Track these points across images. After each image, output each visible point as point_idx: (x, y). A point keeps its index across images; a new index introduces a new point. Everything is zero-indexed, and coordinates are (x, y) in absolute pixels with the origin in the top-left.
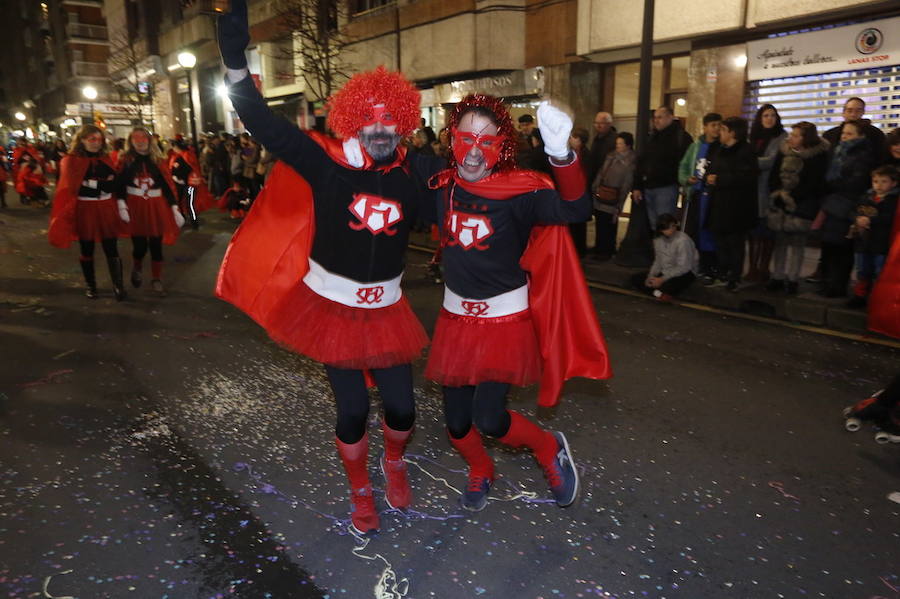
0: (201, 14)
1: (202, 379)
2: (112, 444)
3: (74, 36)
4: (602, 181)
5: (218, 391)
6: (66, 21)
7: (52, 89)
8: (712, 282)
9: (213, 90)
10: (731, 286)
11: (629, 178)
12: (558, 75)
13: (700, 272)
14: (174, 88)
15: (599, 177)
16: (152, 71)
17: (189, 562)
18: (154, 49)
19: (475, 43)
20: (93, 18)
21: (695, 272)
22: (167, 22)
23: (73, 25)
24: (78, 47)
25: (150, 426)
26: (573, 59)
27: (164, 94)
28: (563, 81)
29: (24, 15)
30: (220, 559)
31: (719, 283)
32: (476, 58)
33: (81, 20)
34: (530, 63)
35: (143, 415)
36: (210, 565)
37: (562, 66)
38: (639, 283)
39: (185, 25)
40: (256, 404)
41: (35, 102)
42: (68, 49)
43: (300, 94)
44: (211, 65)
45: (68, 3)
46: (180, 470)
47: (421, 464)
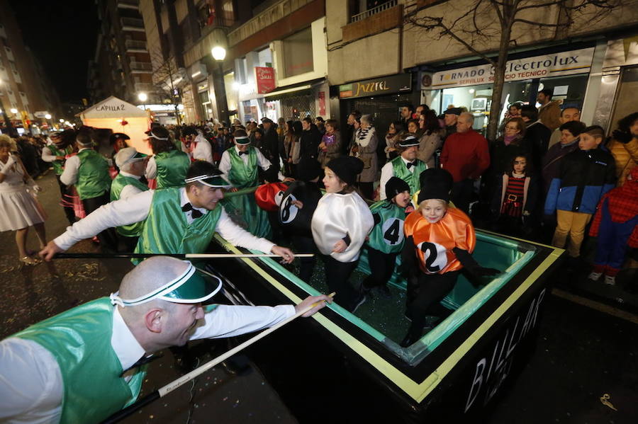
0: (216, 28)
3: (134, 69)
6: (130, 61)
14: (195, 89)
16: (180, 80)
18: (181, 64)
23: (133, 63)
24: (137, 75)
27: (189, 95)
29: (111, 64)
33: (137, 60)
39: (204, 41)
42: (132, 77)
43: (323, 79)
45: (129, 51)
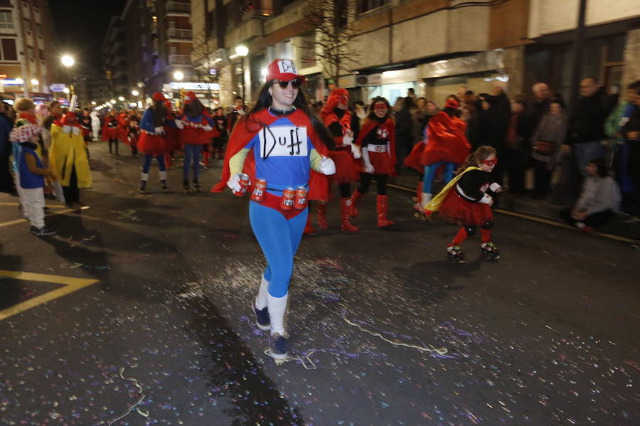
0: (254, 18)
1: (228, 264)
2: (167, 299)
3: (171, 37)
4: (540, 136)
5: (237, 272)
6: (167, 27)
7: (156, 74)
9: (259, 72)
12: (515, 55)
14: (233, 71)
15: (537, 133)
16: (220, 60)
17: (204, 369)
18: (221, 44)
19: (448, 32)
20: (185, 25)
21: (616, 210)
22: (231, 25)
23: (172, 30)
24: (174, 44)
25: (191, 291)
26: (525, 42)
27: (226, 76)
28: (517, 59)
29: (143, 25)
30: (222, 369)
32: (449, 43)
33: (177, 26)
34: (492, 46)
35: (188, 284)
36: (216, 372)
37: (516, 47)
38: (566, 216)
39: (243, 27)
41: (145, 83)
42: (168, 46)
43: (319, 73)
44: (259, 54)
45: (169, 15)
46: (205, 318)
47: (363, 326)
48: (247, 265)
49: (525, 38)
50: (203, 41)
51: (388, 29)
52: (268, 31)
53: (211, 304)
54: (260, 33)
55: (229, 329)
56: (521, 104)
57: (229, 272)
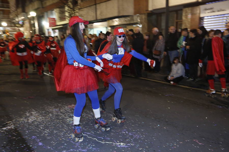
1: (27, 111)
4: (155, 49)
5: (31, 114)
8: (188, 79)
9: (42, 23)
10: (194, 80)
11: (163, 48)
12: (144, 17)
13: (185, 76)
14: (30, 22)
19: (118, 8)
21: (184, 76)
24: (1, 10)
25: (8, 126)
26: (148, 12)
27: (27, 24)
28: (145, 18)
31: (191, 79)
32: (119, 12)
34: (135, 13)
35: (7, 122)
37: (144, 14)
39: (33, 4)
40: (42, 118)
43: (67, 24)
44: (41, 15)
46: (15, 139)
47: (89, 135)
48: (36, 110)
49: (147, 10)
50: (15, 9)
51: (94, 6)
52: (44, 6)
53: (17, 131)
54: (41, 7)
55: (26, 144)
56: (148, 36)
57: (28, 114)
